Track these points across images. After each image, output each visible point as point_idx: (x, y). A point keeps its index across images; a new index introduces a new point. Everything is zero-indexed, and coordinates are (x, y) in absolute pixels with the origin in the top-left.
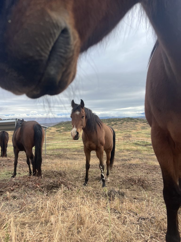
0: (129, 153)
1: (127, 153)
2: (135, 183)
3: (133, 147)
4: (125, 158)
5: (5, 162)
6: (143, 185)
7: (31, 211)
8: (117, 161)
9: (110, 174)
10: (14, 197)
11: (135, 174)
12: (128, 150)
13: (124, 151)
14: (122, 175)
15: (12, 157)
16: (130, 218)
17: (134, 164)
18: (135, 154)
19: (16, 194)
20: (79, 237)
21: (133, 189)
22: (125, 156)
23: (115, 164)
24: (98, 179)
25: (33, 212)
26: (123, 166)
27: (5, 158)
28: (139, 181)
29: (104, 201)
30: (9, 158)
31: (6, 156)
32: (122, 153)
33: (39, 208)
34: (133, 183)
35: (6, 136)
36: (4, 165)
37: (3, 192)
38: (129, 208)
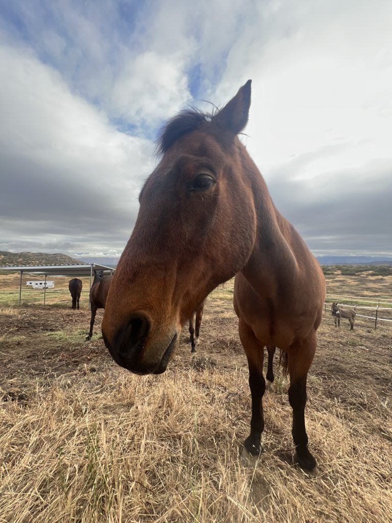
0: (223, 302)
1: (220, 303)
2: (227, 346)
3: (227, 295)
4: (218, 309)
5: (78, 317)
6: (235, 348)
7: (113, 389)
8: (209, 313)
9: (200, 333)
10: (93, 370)
11: (227, 332)
12: (221, 299)
13: (218, 300)
14: (213, 334)
15: (85, 309)
16: (219, 395)
17: (227, 318)
18: (229, 303)
19: (94, 366)
20: (166, 424)
21: (224, 353)
22: (218, 306)
23: (207, 319)
24: (187, 341)
25: (115, 390)
26: (215, 321)
27: (77, 311)
28: (231, 343)
29: (193, 373)
30: (82, 311)
31: (78, 308)
32: (215, 303)
33: (121, 385)
34: (224, 347)
35: (79, 284)
36: (76, 321)
37: (79, 362)
38: (218, 382)
